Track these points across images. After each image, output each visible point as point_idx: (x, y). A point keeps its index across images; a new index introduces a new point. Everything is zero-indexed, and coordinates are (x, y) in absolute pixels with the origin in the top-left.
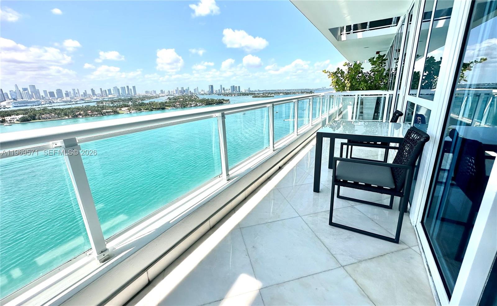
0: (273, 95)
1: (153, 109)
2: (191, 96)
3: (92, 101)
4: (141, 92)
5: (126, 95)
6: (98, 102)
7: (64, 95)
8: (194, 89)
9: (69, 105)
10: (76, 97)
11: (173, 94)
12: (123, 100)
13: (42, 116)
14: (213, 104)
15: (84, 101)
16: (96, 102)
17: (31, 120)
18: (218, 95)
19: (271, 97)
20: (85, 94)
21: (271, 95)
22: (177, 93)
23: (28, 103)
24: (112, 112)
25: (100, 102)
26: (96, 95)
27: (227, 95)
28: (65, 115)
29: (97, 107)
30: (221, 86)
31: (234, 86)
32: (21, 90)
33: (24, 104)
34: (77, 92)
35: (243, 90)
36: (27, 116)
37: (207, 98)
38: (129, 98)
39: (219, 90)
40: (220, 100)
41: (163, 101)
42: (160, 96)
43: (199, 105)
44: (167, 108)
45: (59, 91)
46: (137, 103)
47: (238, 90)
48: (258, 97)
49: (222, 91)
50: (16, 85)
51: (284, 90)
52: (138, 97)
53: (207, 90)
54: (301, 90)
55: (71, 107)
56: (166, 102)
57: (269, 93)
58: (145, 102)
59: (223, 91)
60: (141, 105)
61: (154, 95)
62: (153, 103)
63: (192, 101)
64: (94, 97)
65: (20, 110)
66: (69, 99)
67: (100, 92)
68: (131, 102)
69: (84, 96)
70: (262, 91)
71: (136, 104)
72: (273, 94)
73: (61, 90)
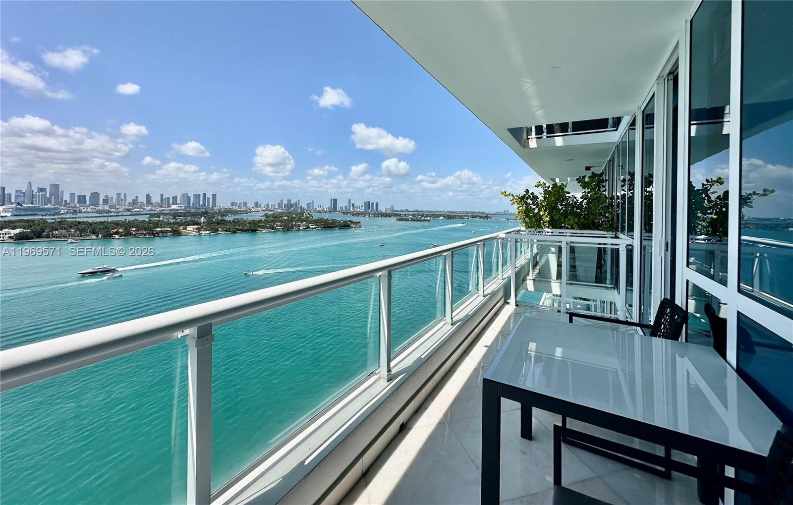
0: (429, 218)
1: (237, 230)
2: (302, 214)
3: (143, 213)
4: (223, 203)
5: (199, 206)
6: (152, 215)
7: (101, 202)
8: (308, 204)
9: (104, 216)
10: (118, 205)
11: (273, 209)
12: (192, 214)
13: (54, 232)
14: (334, 227)
15: (130, 213)
16: (148, 214)
17: (32, 238)
18: (344, 213)
19: (425, 220)
20: (135, 202)
21: (426, 218)
22: (279, 207)
23: (39, 211)
24: (171, 232)
25: (155, 214)
26: (152, 204)
27: (358, 214)
28: (93, 233)
29: (148, 222)
30: (350, 200)
31: (369, 202)
32: (35, 191)
33: (32, 211)
34: (123, 198)
35: (382, 208)
36: (29, 230)
37: (325, 218)
38: (202, 212)
39: (346, 207)
40: (345, 222)
41: (256, 219)
42: (252, 211)
43: (312, 228)
44: (260, 229)
45: (95, 196)
46: (214, 220)
47: (375, 209)
48: (406, 220)
49: (350, 209)
50: (30, 182)
51: (446, 212)
52: (217, 211)
53: (327, 205)
54: (472, 213)
55: (106, 220)
56: (260, 221)
57: (423, 216)
58: (226, 218)
59: (352, 208)
60: (220, 223)
61: (244, 208)
62: (239, 221)
63: (302, 221)
64: (148, 206)
65: (21, 221)
66: (106, 208)
67: (159, 201)
68: (205, 217)
69: (132, 204)
70: (412, 211)
71: (212, 220)
72: (429, 216)
73: (99, 194)
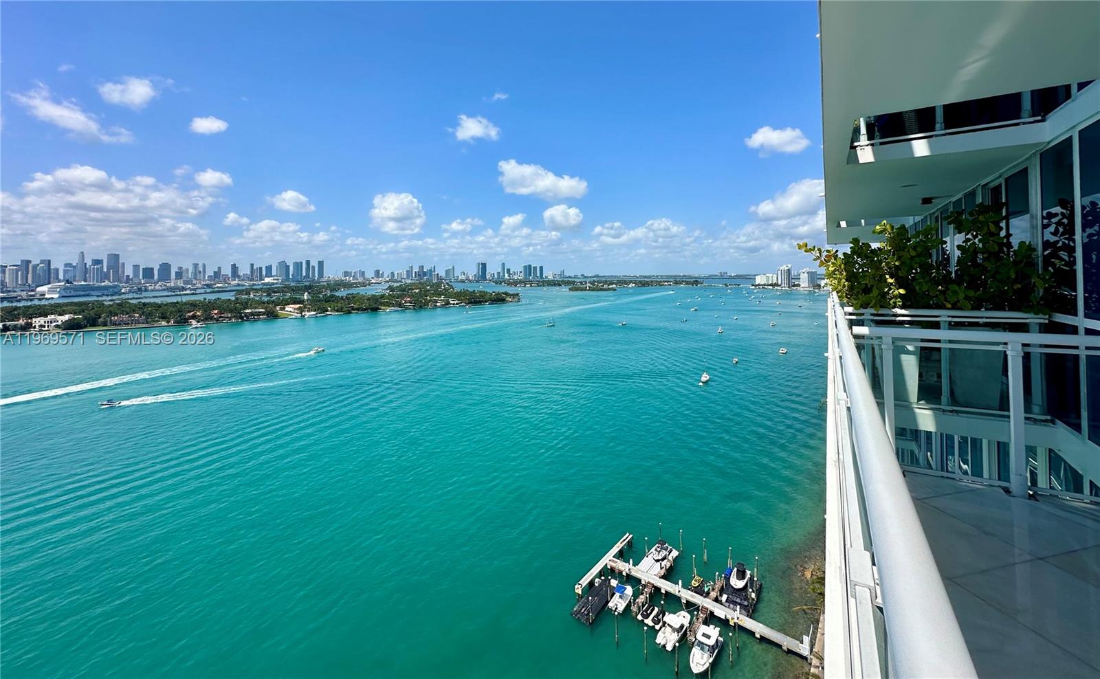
0: (614, 286)
1: (352, 310)
2: (439, 285)
3: (227, 289)
4: (332, 273)
5: (301, 278)
7: (173, 276)
8: (446, 271)
10: (196, 279)
11: (400, 279)
12: (292, 290)
13: (113, 318)
14: (483, 302)
15: (211, 290)
16: (235, 291)
17: (85, 327)
18: (496, 283)
19: (609, 289)
20: (217, 274)
21: (611, 286)
22: (408, 277)
23: (93, 290)
24: (264, 314)
25: (243, 291)
26: (239, 277)
27: (515, 283)
28: (163, 318)
29: (234, 301)
30: (503, 264)
31: (530, 266)
32: (89, 263)
33: (85, 291)
34: (201, 269)
35: (549, 274)
36: (80, 317)
37: (471, 290)
38: (305, 286)
39: (499, 273)
40: (498, 294)
41: (377, 294)
42: (372, 283)
43: (454, 304)
44: (382, 308)
45: (165, 268)
46: (321, 296)
47: (538, 275)
48: (582, 290)
49: (504, 276)
50: (83, 253)
51: (638, 277)
52: (325, 284)
53: (472, 272)
54: (675, 277)
55: (180, 300)
56: (382, 296)
57: (605, 282)
58: (338, 294)
59: (506, 275)
60: (328, 300)
61: (360, 280)
62: (354, 297)
63: (440, 295)
64: (235, 280)
65: (71, 304)
66: (180, 283)
67: (248, 272)
68: (309, 293)
69: (213, 278)
70: (590, 277)
71: (319, 297)
72: (613, 283)
73: (170, 265)
